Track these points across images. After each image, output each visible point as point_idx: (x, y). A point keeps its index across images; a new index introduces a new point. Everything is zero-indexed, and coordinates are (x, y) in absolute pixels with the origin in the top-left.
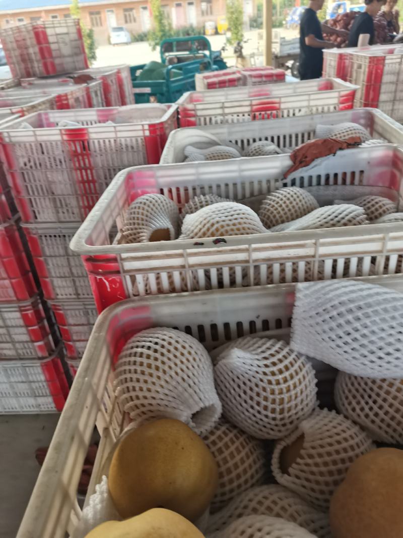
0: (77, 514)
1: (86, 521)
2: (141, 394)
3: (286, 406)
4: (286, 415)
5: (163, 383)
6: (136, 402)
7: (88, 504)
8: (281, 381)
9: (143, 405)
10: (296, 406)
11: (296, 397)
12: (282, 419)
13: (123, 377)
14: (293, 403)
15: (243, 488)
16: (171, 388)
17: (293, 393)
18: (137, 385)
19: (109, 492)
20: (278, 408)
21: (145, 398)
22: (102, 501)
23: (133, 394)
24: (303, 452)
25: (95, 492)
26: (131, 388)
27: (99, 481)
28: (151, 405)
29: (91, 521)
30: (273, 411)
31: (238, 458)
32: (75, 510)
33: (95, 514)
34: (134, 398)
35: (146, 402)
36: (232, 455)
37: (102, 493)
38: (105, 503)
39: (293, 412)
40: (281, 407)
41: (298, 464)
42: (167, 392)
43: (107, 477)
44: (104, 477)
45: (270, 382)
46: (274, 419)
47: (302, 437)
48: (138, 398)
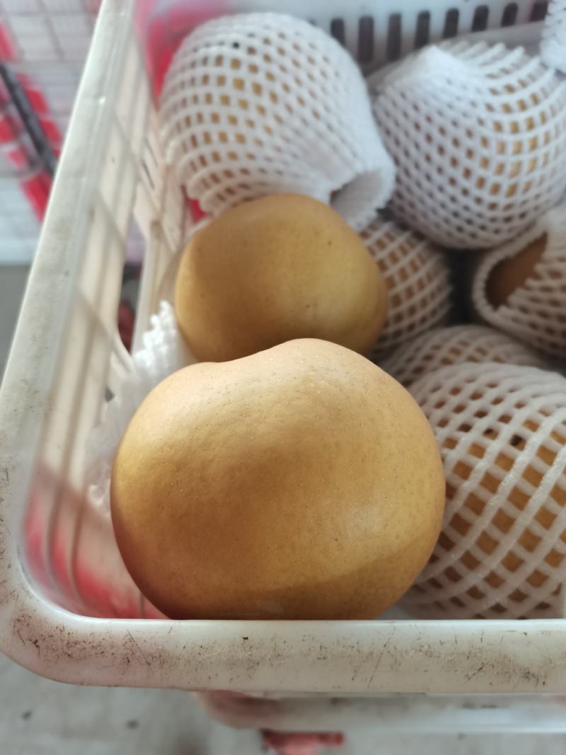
0: (122, 361)
1: (143, 372)
2: (223, 150)
3: (523, 179)
4: (519, 197)
5: (272, 123)
6: (214, 167)
7: (142, 347)
8: (523, 126)
9: (228, 174)
10: (542, 180)
11: (545, 163)
12: (509, 207)
13: (181, 114)
14: (537, 175)
15: (417, 330)
16: (290, 134)
17: (540, 153)
18: (214, 130)
19: (180, 329)
20: (505, 183)
21: (233, 156)
22: (168, 340)
23: (205, 150)
24: (540, 268)
25: (150, 327)
26: (200, 139)
27: (156, 310)
28: (245, 171)
29: (153, 372)
30: (496, 189)
31: (413, 280)
32: (117, 353)
33: (159, 360)
34: (209, 158)
35: (235, 166)
36: (404, 275)
37: (165, 328)
38: (174, 346)
39: (533, 191)
40: (513, 181)
41: (528, 288)
42: (279, 142)
43: (172, 304)
44: (165, 305)
45: (498, 127)
46: (493, 206)
47: (542, 242)
48: (216, 157)
